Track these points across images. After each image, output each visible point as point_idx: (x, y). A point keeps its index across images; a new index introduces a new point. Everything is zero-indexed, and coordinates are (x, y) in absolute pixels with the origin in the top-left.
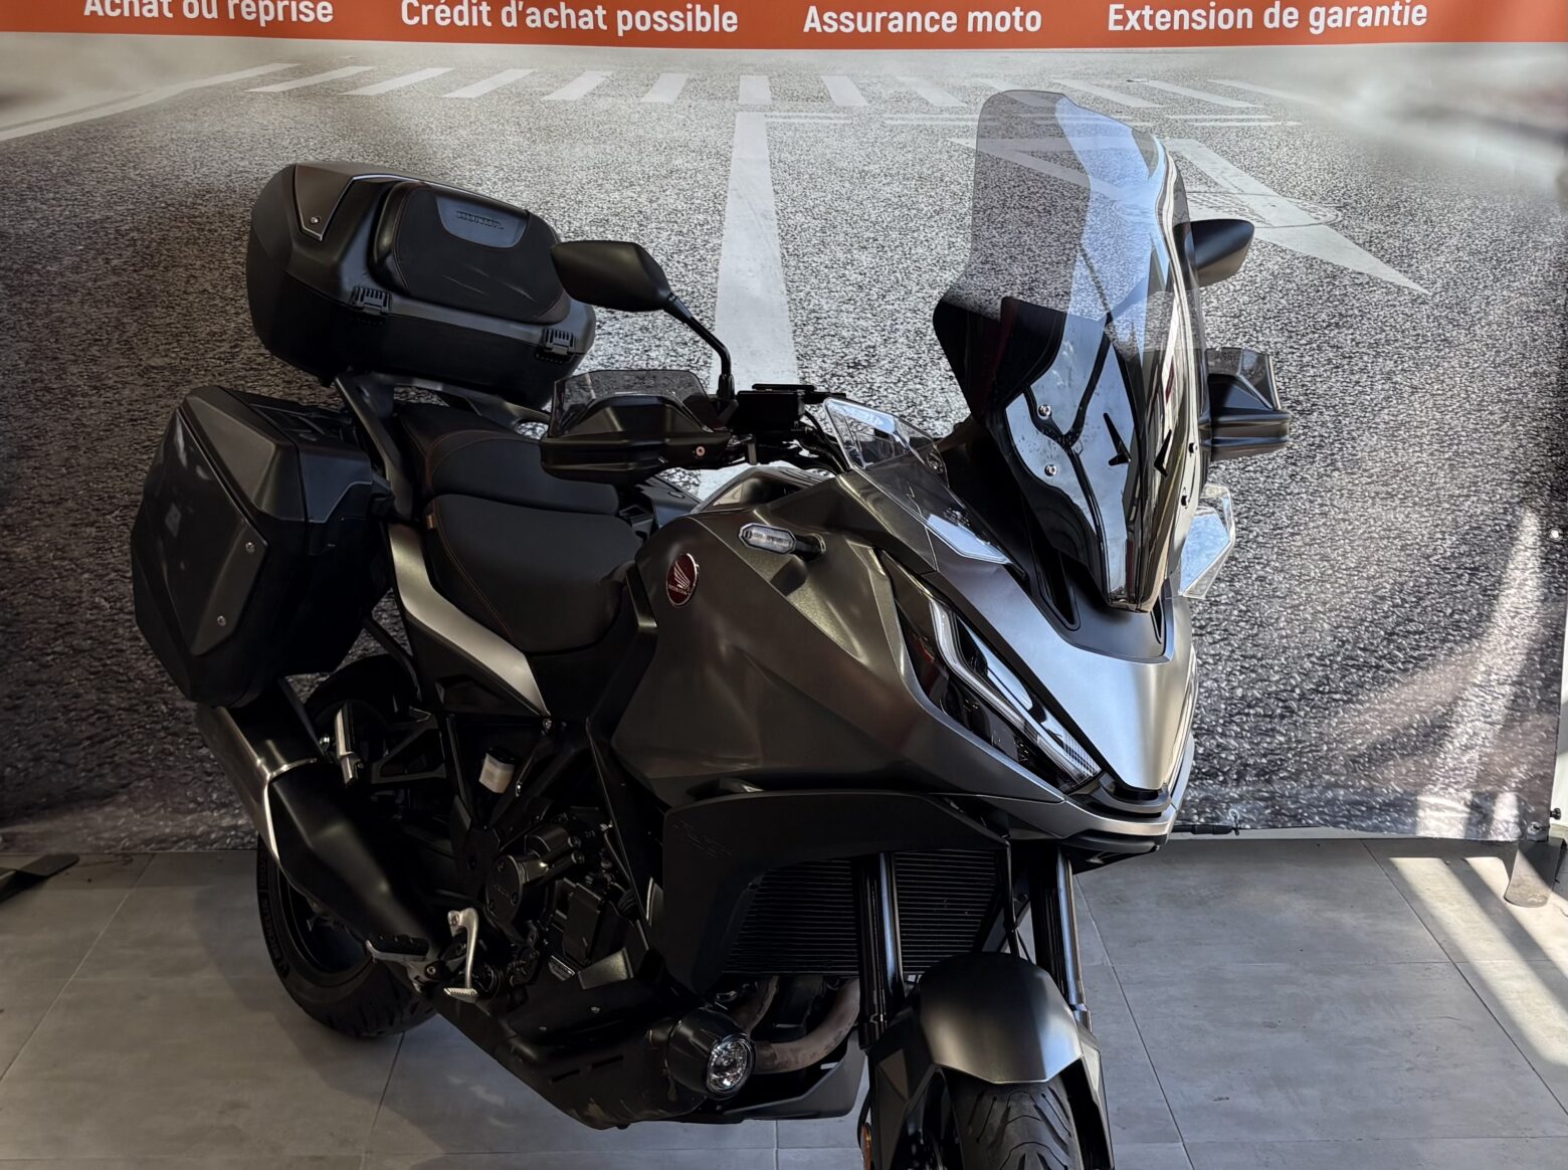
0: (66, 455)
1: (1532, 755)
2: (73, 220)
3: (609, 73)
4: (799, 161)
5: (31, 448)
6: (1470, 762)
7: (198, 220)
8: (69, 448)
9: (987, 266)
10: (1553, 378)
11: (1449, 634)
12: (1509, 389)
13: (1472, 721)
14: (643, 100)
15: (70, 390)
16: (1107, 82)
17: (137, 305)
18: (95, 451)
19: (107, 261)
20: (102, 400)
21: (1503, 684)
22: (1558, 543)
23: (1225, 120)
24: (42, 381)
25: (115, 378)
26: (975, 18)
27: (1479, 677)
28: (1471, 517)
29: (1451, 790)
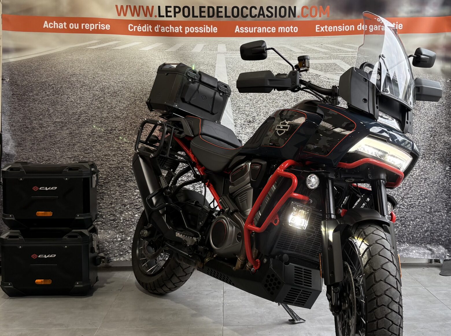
0: (31, 146)
1: (446, 233)
2: (37, 82)
3: (183, 44)
4: (234, 67)
5: (21, 144)
6: (427, 235)
7: (71, 82)
8: (32, 144)
9: (285, 94)
10: (444, 124)
11: (419, 197)
12: (432, 127)
13: (427, 223)
14: (192, 51)
15: (33, 128)
16: (316, 45)
17: (53, 105)
18: (39, 145)
19: (46, 93)
20: (42, 130)
21: (436, 212)
22: (448, 171)
23: (348, 54)
24: (26, 125)
25: (46, 125)
26: (280, 29)
27: (428, 210)
28: (423, 164)
29: (423, 245)
